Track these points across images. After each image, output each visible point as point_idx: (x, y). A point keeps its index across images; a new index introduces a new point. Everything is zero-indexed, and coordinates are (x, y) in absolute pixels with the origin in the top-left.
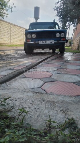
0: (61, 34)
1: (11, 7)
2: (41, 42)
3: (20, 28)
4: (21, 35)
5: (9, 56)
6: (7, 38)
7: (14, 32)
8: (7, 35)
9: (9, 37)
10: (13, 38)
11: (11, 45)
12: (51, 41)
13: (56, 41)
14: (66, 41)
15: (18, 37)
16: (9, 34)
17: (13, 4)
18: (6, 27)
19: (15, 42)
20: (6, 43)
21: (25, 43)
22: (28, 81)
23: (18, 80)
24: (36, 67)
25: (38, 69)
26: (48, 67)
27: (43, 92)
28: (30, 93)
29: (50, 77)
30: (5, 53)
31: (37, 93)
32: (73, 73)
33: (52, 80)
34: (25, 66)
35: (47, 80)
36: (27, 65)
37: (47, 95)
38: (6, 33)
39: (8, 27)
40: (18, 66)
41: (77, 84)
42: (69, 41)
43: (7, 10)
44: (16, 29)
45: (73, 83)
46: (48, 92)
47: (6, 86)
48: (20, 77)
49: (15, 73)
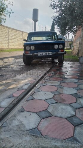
0: (60, 46)
1: (9, 12)
2: (39, 54)
3: (18, 32)
4: (20, 39)
5: (8, 69)
6: (5, 43)
7: (12, 36)
8: (5, 40)
9: (7, 41)
10: (12, 42)
11: (10, 50)
12: (49, 53)
13: (55, 53)
14: (64, 52)
15: (16, 41)
16: (7, 38)
17: (11, 10)
19: (14, 46)
20: (4, 47)
22: (26, 117)
23: (17, 115)
24: (35, 92)
25: (36, 96)
26: (45, 92)
27: (39, 136)
28: (28, 136)
29: (47, 109)
30: (3, 62)
31: (33, 136)
32: (67, 102)
33: (48, 115)
34: (24, 90)
35: (44, 115)
36: (26, 87)
37: (42, 139)
38: (4, 38)
39: (5, 31)
40: (18, 90)
41: (70, 120)
42: (70, 43)
43: (5, 15)
44: (14, 33)
45: (66, 119)
46: (43, 134)
47: (7, 127)
48: (19, 111)
49: (14, 102)
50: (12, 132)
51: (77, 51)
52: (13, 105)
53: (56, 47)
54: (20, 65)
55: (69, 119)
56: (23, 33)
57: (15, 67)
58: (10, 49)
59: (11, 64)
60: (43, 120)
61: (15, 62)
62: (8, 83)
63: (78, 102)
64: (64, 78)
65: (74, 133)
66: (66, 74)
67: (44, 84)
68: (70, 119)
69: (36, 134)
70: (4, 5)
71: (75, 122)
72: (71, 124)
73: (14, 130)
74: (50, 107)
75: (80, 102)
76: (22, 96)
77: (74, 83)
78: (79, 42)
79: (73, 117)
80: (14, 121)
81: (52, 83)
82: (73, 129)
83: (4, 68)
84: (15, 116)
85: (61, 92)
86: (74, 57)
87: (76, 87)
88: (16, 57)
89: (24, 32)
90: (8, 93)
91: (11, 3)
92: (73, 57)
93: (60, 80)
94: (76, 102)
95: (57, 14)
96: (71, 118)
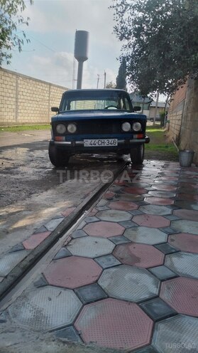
0: (135, 125)
1: (19, 40)
2: (88, 143)
3: (40, 84)
4: (43, 100)
5: (13, 177)
6: (7, 110)
7: (24, 94)
8: (8, 102)
9: (14, 107)
10: (24, 108)
11: (18, 128)
12: (110, 140)
13: (123, 141)
14: (144, 140)
15: (35, 106)
16: (14, 100)
17: (24, 35)
18: (6, 83)
19: (29, 118)
20: (5, 121)
21: (52, 144)
22: (50, 299)
23: (30, 294)
24: (72, 239)
25: (75, 249)
26: (96, 239)
27: (76, 342)
28: (53, 343)
29: (97, 281)
30: (3, 158)
31: (64, 342)
32: (144, 265)
33: (99, 294)
34: (48, 234)
35: (89, 294)
36: (53, 225)
37: (82, 350)
38: (6, 98)
39: (10, 83)
40: (34, 233)
41: (145, 308)
42: (162, 111)
43: (9, 47)
44: (31, 88)
45: (138, 303)
46: (85, 340)
47: (8, 322)
48: (35, 286)
49: (24, 263)
50: (18, 334)
51: (177, 133)
52: (22, 269)
53: (126, 127)
54: (41, 168)
55: (143, 305)
56: (52, 87)
57: (30, 172)
58: (19, 124)
59: (22, 163)
60: (87, 308)
61: (30, 158)
62: (13, 214)
63: (168, 263)
64: (142, 204)
65: (152, 337)
66: (147, 192)
67: (95, 219)
68: (146, 304)
69: (71, 339)
70: (7, 24)
71: (156, 311)
72: (148, 315)
73: (23, 330)
74: (105, 276)
75: (172, 264)
76: (43, 247)
77: (163, 216)
78: (181, 112)
79: (152, 301)
80: (23, 310)
81: (112, 215)
82: (151, 328)
83: (4, 173)
84: (25, 297)
85: (132, 239)
86: (169, 149)
87: (167, 227)
88: (33, 147)
89: (54, 86)
90: (13, 240)
91: (25, 20)
92: (167, 147)
93: (133, 207)
94: (163, 265)
95: (130, 51)
96: (148, 303)
